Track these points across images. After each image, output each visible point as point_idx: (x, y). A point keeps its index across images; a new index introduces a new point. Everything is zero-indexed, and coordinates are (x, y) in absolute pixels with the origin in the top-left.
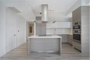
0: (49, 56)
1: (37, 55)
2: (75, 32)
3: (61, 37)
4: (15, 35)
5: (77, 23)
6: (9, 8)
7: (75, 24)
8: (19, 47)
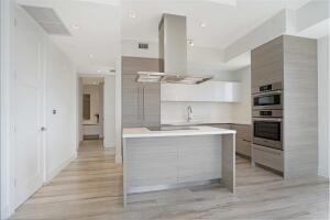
0: (199, 200)
1: (153, 201)
2: (262, 113)
3: (234, 132)
4: (43, 129)
5: (269, 87)
6: (23, 11)
7: (262, 89)
8: (57, 177)
